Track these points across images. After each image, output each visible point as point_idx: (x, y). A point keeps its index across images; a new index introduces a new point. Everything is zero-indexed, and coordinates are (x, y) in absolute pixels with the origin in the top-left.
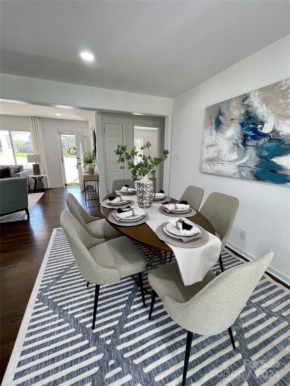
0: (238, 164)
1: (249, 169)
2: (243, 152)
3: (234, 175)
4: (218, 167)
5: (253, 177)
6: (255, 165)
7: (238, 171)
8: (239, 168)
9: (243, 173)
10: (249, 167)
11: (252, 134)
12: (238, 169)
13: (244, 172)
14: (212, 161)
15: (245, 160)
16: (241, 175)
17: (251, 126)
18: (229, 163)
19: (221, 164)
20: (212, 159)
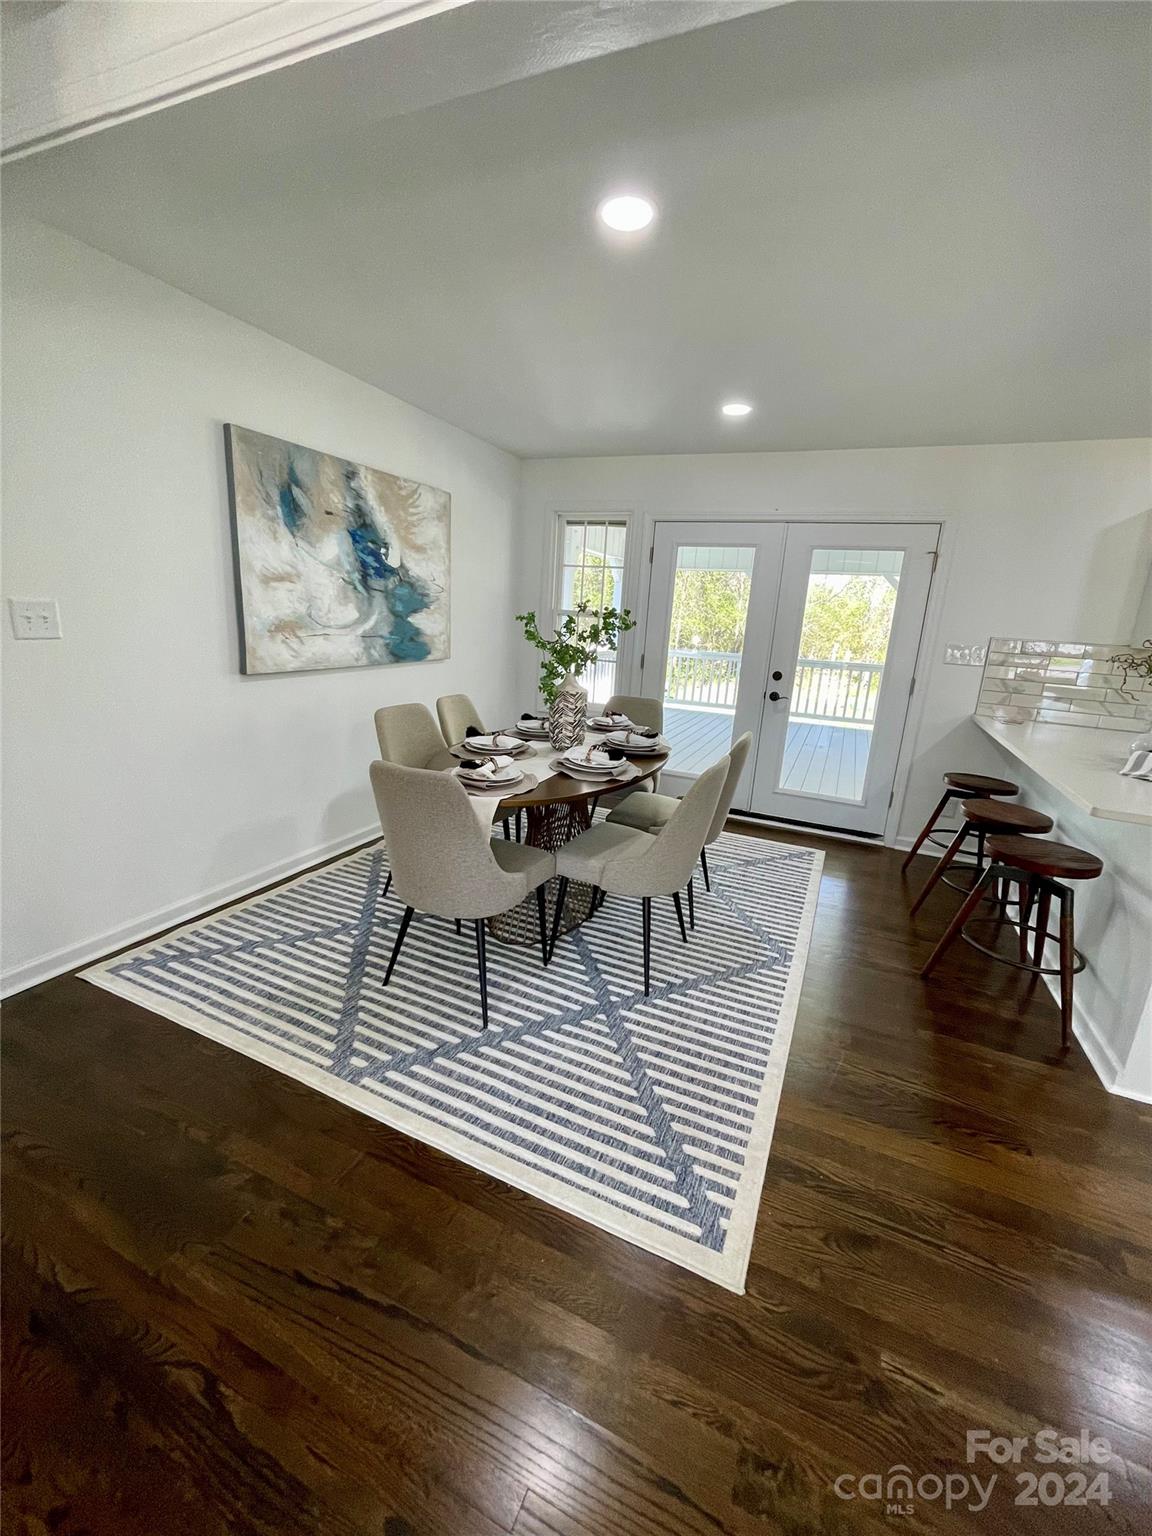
0: (360, 631)
1: (381, 641)
2: (366, 603)
3: (357, 660)
4: (315, 648)
5: (391, 658)
6: (390, 630)
7: (365, 648)
8: (364, 641)
9: (373, 651)
10: (382, 637)
11: (376, 565)
12: (363, 645)
13: (375, 648)
14: (293, 631)
15: (371, 622)
16: (370, 655)
17: (370, 544)
18: (343, 631)
19: (322, 637)
20: (291, 622)
